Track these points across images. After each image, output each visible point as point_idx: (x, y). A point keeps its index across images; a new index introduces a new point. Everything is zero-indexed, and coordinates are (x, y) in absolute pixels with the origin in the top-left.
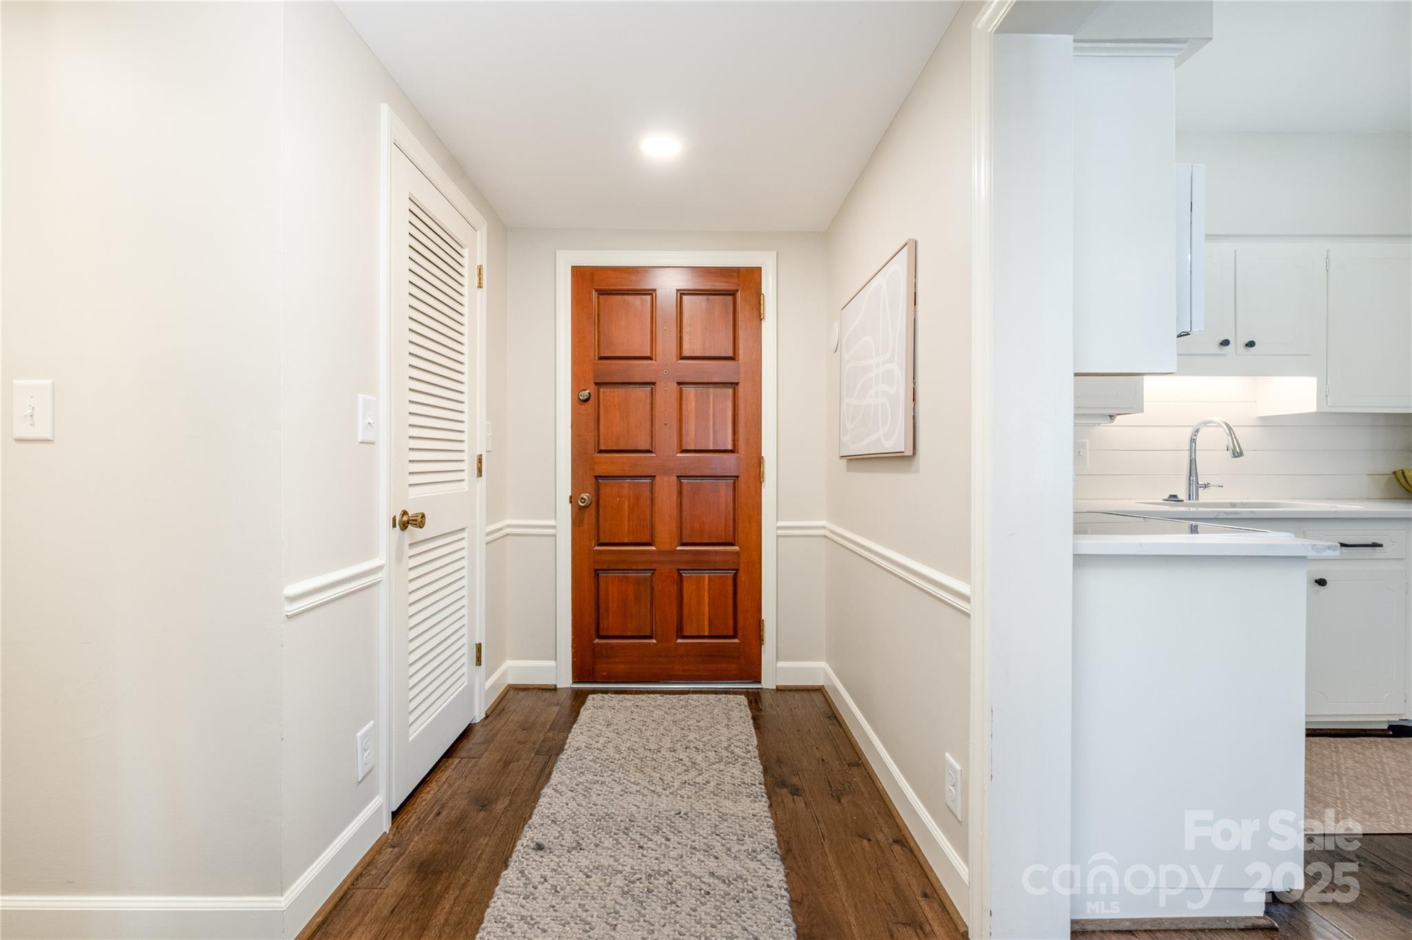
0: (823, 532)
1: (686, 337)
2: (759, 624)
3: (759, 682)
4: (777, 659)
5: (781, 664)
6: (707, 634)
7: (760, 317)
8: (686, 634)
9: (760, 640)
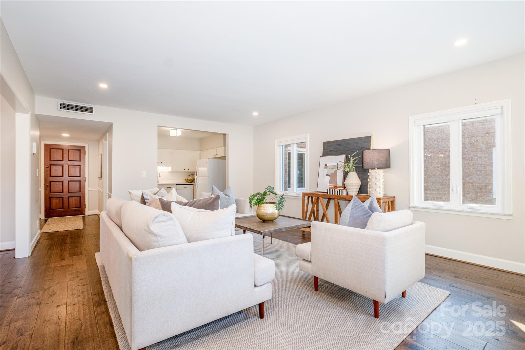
0: (97, 189)
1: (70, 157)
2: (85, 205)
3: (85, 215)
4: (88, 211)
5: (89, 211)
6: (74, 207)
7: (85, 154)
8: (70, 207)
9: (85, 207)
